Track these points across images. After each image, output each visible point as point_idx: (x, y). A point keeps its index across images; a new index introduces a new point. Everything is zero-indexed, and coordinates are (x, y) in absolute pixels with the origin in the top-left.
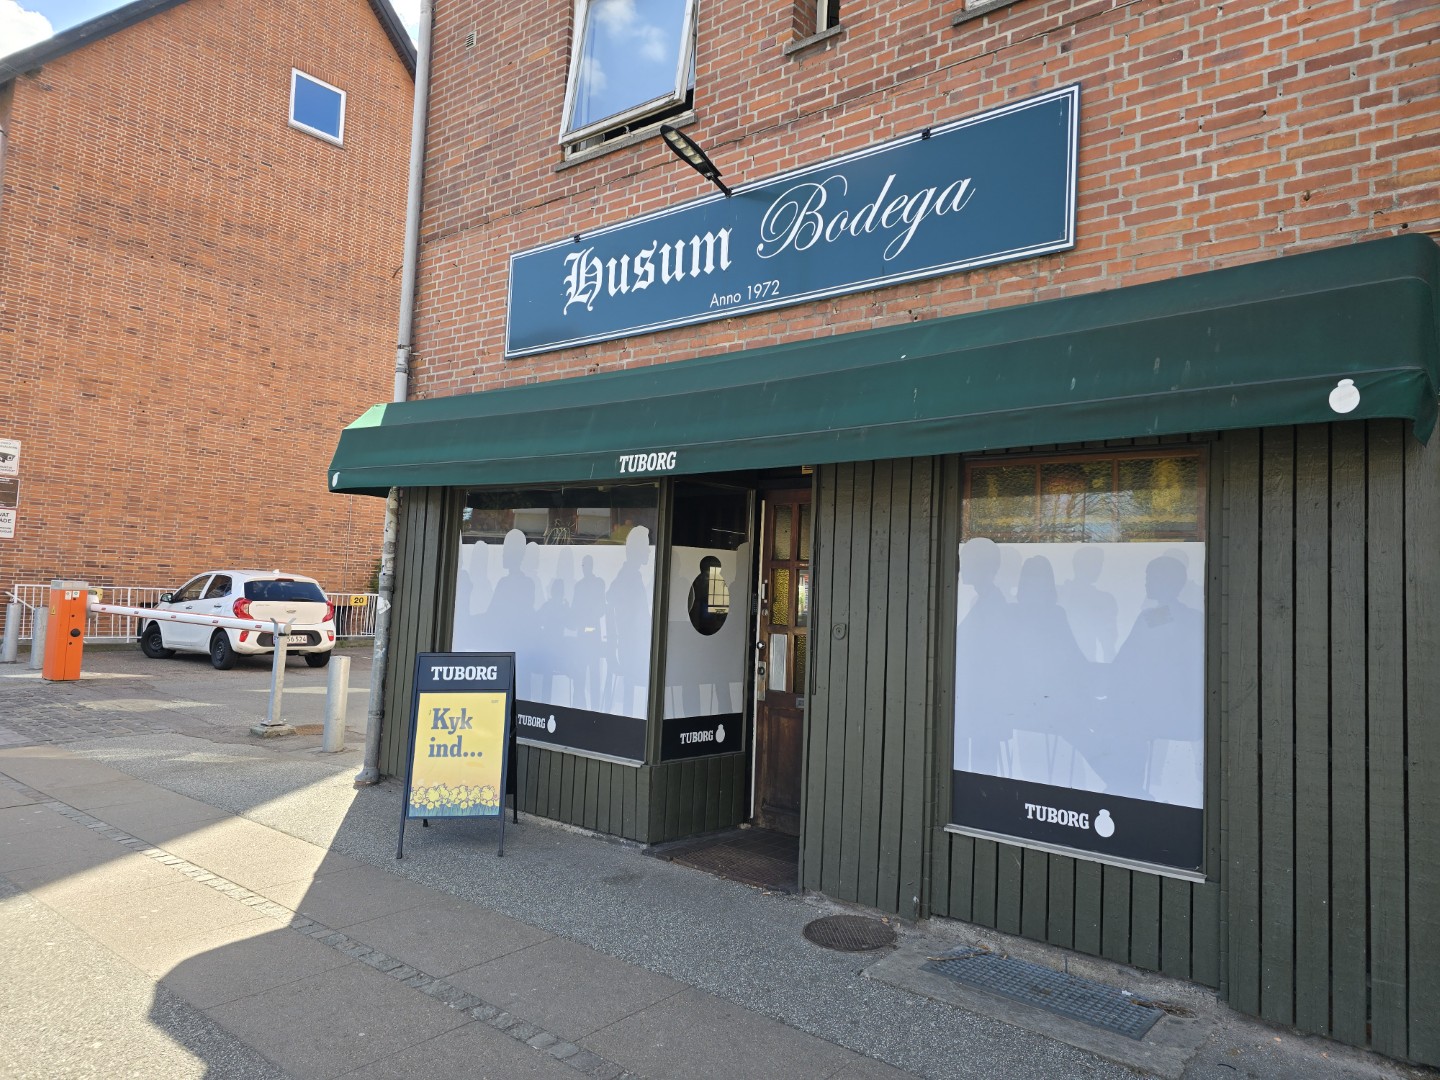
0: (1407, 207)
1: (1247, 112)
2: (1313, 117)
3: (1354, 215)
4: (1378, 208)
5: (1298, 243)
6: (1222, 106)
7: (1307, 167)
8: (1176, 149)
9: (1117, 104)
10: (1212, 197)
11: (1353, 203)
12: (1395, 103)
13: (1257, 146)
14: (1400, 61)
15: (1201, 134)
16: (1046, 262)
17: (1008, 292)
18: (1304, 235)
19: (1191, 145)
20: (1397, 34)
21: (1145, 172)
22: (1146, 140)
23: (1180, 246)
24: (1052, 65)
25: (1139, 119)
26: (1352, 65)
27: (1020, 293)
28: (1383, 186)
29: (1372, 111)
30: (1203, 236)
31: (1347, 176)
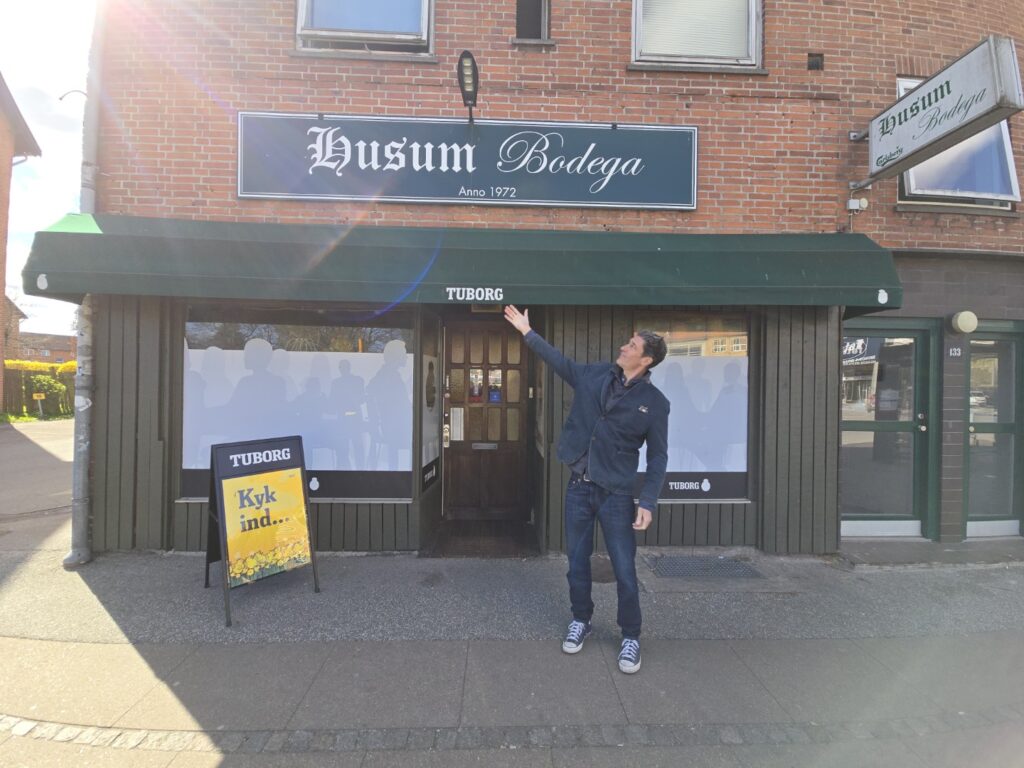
0: (825, 224)
1: (767, 166)
2: (793, 176)
3: (807, 223)
4: (816, 221)
5: (787, 230)
6: (758, 160)
7: (791, 197)
8: (739, 174)
9: (713, 144)
10: (755, 201)
11: (806, 217)
12: (821, 180)
13: (772, 183)
14: (824, 162)
15: (749, 170)
16: (680, 215)
17: (660, 225)
18: (790, 227)
19: (746, 174)
20: (821, 151)
21: (726, 181)
22: (726, 166)
23: (741, 220)
24: (682, 113)
25: (722, 155)
26: (807, 158)
27: (666, 227)
28: (817, 213)
29: (814, 180)
30: (751, 218)
31: (804, 205)
